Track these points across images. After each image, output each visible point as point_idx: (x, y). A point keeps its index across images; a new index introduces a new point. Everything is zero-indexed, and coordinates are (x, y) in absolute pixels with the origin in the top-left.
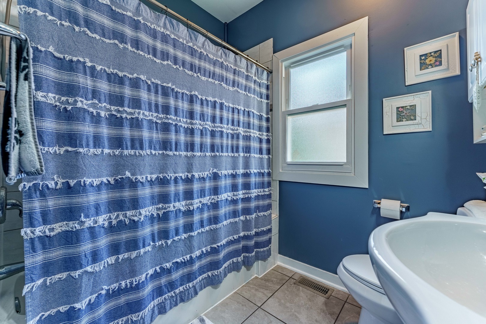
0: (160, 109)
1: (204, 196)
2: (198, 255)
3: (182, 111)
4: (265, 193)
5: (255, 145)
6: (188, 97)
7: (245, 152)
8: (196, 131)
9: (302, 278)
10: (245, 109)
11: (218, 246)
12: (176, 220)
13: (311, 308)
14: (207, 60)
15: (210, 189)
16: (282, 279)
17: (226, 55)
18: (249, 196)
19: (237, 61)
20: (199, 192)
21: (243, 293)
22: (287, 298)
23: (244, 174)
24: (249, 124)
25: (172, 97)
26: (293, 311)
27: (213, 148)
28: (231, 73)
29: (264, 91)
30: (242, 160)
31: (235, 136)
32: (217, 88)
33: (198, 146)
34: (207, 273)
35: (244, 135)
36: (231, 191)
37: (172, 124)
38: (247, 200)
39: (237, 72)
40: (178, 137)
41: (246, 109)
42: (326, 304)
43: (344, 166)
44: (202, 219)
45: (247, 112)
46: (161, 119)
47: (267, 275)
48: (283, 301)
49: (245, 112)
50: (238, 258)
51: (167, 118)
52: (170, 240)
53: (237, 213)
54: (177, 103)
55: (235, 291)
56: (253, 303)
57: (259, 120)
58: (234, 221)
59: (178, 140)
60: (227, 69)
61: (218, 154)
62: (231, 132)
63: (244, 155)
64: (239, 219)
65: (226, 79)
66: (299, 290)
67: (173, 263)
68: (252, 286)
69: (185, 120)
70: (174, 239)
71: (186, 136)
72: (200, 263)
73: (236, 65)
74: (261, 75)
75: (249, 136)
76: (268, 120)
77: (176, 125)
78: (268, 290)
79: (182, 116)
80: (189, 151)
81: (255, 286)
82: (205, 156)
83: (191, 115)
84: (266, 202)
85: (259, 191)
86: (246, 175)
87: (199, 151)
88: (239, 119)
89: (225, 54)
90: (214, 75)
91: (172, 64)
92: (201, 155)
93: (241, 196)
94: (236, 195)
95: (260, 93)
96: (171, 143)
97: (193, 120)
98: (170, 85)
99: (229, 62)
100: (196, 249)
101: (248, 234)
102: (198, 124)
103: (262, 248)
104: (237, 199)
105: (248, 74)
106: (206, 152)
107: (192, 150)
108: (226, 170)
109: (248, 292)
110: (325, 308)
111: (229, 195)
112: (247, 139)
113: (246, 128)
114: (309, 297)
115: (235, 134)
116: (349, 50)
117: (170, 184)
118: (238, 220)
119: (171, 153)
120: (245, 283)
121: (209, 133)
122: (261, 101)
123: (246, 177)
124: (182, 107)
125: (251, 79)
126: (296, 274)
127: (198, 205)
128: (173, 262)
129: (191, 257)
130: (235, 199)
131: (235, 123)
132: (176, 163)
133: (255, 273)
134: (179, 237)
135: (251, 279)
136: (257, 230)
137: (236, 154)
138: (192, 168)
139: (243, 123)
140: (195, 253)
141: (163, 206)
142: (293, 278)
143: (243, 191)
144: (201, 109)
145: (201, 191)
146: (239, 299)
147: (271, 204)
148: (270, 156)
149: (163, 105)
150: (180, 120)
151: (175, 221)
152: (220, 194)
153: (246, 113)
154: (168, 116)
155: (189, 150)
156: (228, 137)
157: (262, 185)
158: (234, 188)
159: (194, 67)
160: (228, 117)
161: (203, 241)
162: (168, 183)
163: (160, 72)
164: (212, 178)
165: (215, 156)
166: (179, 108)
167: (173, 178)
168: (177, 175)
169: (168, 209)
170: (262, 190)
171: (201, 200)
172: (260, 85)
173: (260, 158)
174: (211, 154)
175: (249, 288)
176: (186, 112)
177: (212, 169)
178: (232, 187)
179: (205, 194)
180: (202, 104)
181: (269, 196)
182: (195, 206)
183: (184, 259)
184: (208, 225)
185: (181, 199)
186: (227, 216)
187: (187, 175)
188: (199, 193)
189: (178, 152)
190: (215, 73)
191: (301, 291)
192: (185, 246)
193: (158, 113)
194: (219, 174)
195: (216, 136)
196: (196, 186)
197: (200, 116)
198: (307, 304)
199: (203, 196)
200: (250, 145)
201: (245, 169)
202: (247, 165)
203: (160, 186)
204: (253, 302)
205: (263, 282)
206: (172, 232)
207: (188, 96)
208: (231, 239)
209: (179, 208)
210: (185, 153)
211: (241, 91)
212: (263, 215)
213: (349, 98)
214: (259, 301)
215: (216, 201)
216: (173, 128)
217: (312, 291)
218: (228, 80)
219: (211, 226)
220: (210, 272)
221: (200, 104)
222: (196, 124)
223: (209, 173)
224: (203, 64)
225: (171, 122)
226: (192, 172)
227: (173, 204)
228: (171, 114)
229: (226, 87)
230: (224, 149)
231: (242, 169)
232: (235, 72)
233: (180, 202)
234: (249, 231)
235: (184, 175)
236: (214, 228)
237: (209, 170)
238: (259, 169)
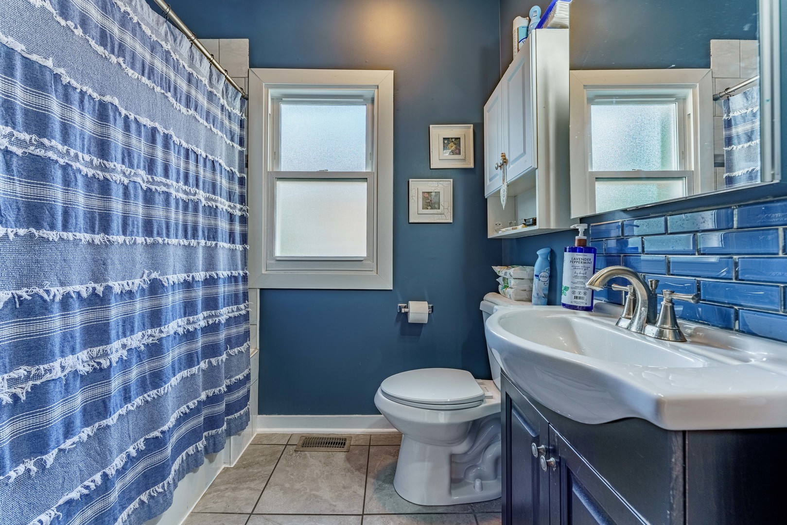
0: (19, 118)
1: (132, 332)
2: (120, 467)
3: (81, 134)
4: (241, 312)
5: (223, 225)
6: (94, 105)
7: (206, 239)
8: (114, 187)
9: (304, 438)
10: (207, 156)
11: (163, 432)
12: (67, 400)
13: (332, 474)
14: (137, 35)
15: (142, 316)
16: (273, 454)
17: (175, 40)
18: (217, 322)
19: (195, 59)
20: (121, 323)
21: (209, 506)
22: (292, 477)
23: (206, 279)
24: (214, 186)
25: (55, 95)
26: (308, 490)
27: (148, 227)
28: (183, 78)
29: (236, 128)
30: (203, 253)
31: (190, 206)
32: (159, 103)
33: (118, 222)
34: (138, 498)
35: (205, 205)
36: (183, 315)
37: (57, 162)
38: (212, 329)
39: (194, 81)
40: (71, 196)
41: (210, 157)
42: (348, 459)
43: (364, 262)
44: (126, 383)
45: (211, 162)
46: (20, 143)
47: (246, 457)
48: (287, 485)
49: (207, 160)
50: (197, 444)
51: (42, 145)
52: (50, 454)
53: (196, 357)
54: (68, 114)
55: (191, 511)
56: (236, 513)
57: (229, 180)
58: (189, 373)
59: (70, 204)
60: (176, 67)
61: (160, 240)
62: (184, 197)
63: (206, 243)
64: (199, 368)
65: (175, 88)
66: (305, 457)
67: (59, 509)
68: (222, 488)
69: (87, 158)
70: (62, 447)
71: (88, 197)
72: (121, 484)
73: (192, 65)
74: (233, 98)
75: (215, 207)
76: (242, 181)
77: (65, 168)
78: (255, 479)
79: (81, 146)
80: (96, 232)
81: (230, 483)
82: (135, 243)
83: (102, 148)
84: (242, 329)
85: (230, 311)
86: (211, 282)
87: (121, 232)
88: (197, 172)
89: (172, 36)
90: (153, 72)
91: (54, 12)
92: (125, 241)
93: (203, 323)
94: (194, 322)
95: (231, 131)
96: (52, 209)
97: (107, 161)
98: (49, 63)
99: (180, 55)
100: (115, 452)
101: (214, 392)
102: (118, 172)
103: (236, 412)
104: (196, 329)
105: (212, 90)
106: (136, 236)
107: (106, 228)
108: (174, 273)
109: (219, 501)
110: (349, 466)
111: (180, 324)
112: (210, 214)
113: (208, 193)
114: (323, 461)
115: (190, 202)
116: (370, 106)
117: (52, 312)
118: (197, 371)
119: (52, 235)
120: (206, 487)
121: (140, 194)
122: (233, 146)
123: (210, 285)
124: (79, 126)
125: (217, 100)
126: (293, 437)
127: (119, 354)
128: (59, 504)
129: (105, 476)
130: (191, 330)
131: (191, 180)
132: (65, 260)
133: (223, 462)
134: (76, 439)
135: (216, 477)
136: (228, 382)
137: (193, 240)
138: (106, 270)
139: (204, 183)
140: (114, 464)
141: (29, 372)
142: (290, 445)
143: (204, 313)
144: (125, 139)
145: (124, 321)
146: (205, 520)
147: (249, 331)
148: (246, 246)
149: (25, 109)
150: (76, 156)
151: (62, 402)
152: (165, 324)
153: (209, 164)
154: (45, 141)
155: (97, 229)
156: (177, 207)
157: (235, 299)
158: (189, 308)
159: (109, 39)
160: (178, 165)
161: (128, 430)
162: (44, 311)
163: (19, 19)
164: (146, 292)
165: (154, 245)
166: (74, 127)
167: (58, 298)
168: (69, 289)
169: (48, 377)
170: (235, 308)
171: (125, 341)
172: (230, 117)
173: (230, 249)
174: (145, 240)
175: (219, 492)
176: (90, 139)
177: (147, 272)
178: (185, 307)
179: (133, 327)
180: (127, 128)
181: (246, 317)
182: (114, 358)
183: (87, 487)
184: (138, 395)
185: (78, 346)
186: (176, 366)
187: (94, 289)
188: (121, 326)
189: (72, 232)
190: (154, 68)
191: (309, 458)
192: (88, 455)
193: (14, 128)
194: (164, 283)
195: (157, 202)
196: (115, 312)
197: (123, 154)
198: (323, 471)
199: (128, 333)
200: (216, 225)
201: (207, 271)
202: (211, 263)
203: (17, 322)
204: (237, 511)
205: (242, 470)
206: (57, 432)
207: (95, 102)
208: (183, 411)
209: (73, 370)
210: (88, 237)
211: (201, 121)
212: (239, 352)
213: (369, 170)
214: (246, 504)
215: (156, 338)
216: (59, 174)
217: (325, 450)
218: (178, 90)
219: (145, 395)
220: (144, 494)
221: (123, 127)
222: (113, 170)
223: (141, 280)
224: (128, 39)
225: (54, 157)
226: (106, 280)
227: (59, 361)
228: (54, 138)
229: (175, 105)
230: (172, 231)
231: (202, 271)
232: (190, 79)
233: (75, 354)
234: (216, 387)
235: (85, 288)
236: (154, 398)
237: (140, 274)
238: (229, 270)
